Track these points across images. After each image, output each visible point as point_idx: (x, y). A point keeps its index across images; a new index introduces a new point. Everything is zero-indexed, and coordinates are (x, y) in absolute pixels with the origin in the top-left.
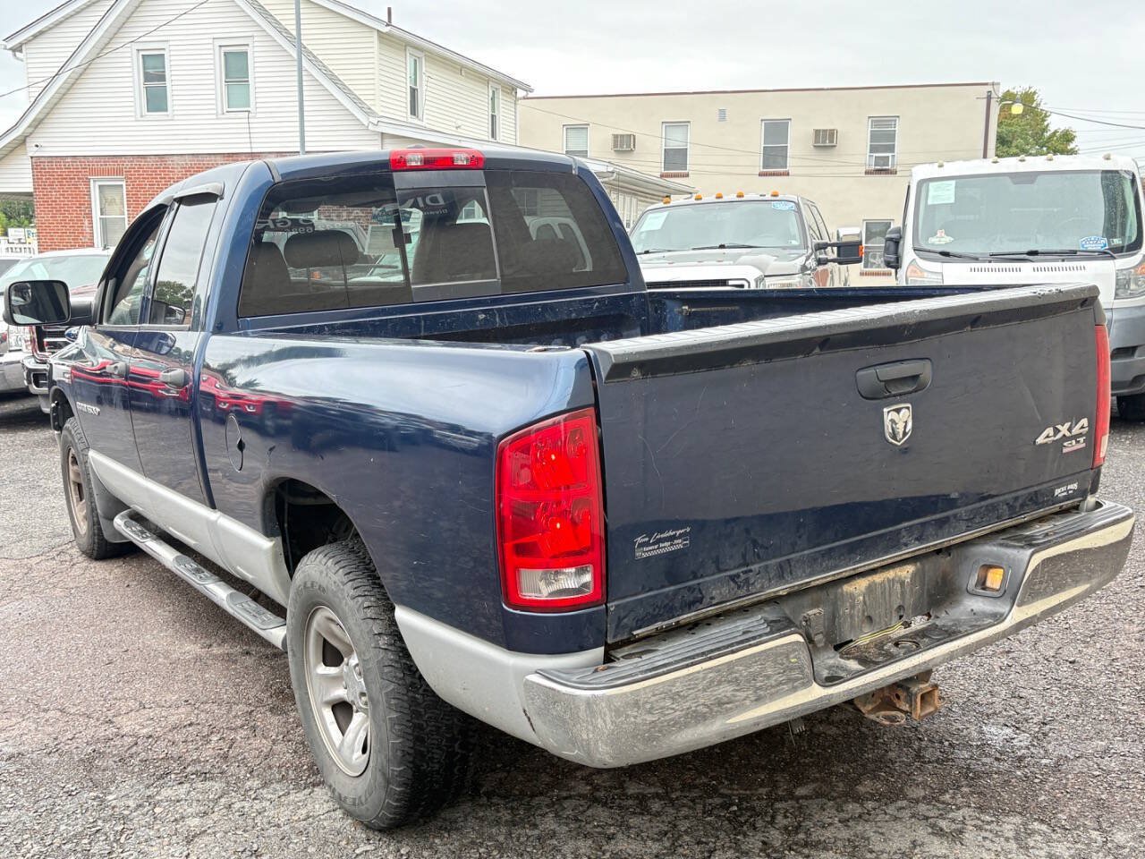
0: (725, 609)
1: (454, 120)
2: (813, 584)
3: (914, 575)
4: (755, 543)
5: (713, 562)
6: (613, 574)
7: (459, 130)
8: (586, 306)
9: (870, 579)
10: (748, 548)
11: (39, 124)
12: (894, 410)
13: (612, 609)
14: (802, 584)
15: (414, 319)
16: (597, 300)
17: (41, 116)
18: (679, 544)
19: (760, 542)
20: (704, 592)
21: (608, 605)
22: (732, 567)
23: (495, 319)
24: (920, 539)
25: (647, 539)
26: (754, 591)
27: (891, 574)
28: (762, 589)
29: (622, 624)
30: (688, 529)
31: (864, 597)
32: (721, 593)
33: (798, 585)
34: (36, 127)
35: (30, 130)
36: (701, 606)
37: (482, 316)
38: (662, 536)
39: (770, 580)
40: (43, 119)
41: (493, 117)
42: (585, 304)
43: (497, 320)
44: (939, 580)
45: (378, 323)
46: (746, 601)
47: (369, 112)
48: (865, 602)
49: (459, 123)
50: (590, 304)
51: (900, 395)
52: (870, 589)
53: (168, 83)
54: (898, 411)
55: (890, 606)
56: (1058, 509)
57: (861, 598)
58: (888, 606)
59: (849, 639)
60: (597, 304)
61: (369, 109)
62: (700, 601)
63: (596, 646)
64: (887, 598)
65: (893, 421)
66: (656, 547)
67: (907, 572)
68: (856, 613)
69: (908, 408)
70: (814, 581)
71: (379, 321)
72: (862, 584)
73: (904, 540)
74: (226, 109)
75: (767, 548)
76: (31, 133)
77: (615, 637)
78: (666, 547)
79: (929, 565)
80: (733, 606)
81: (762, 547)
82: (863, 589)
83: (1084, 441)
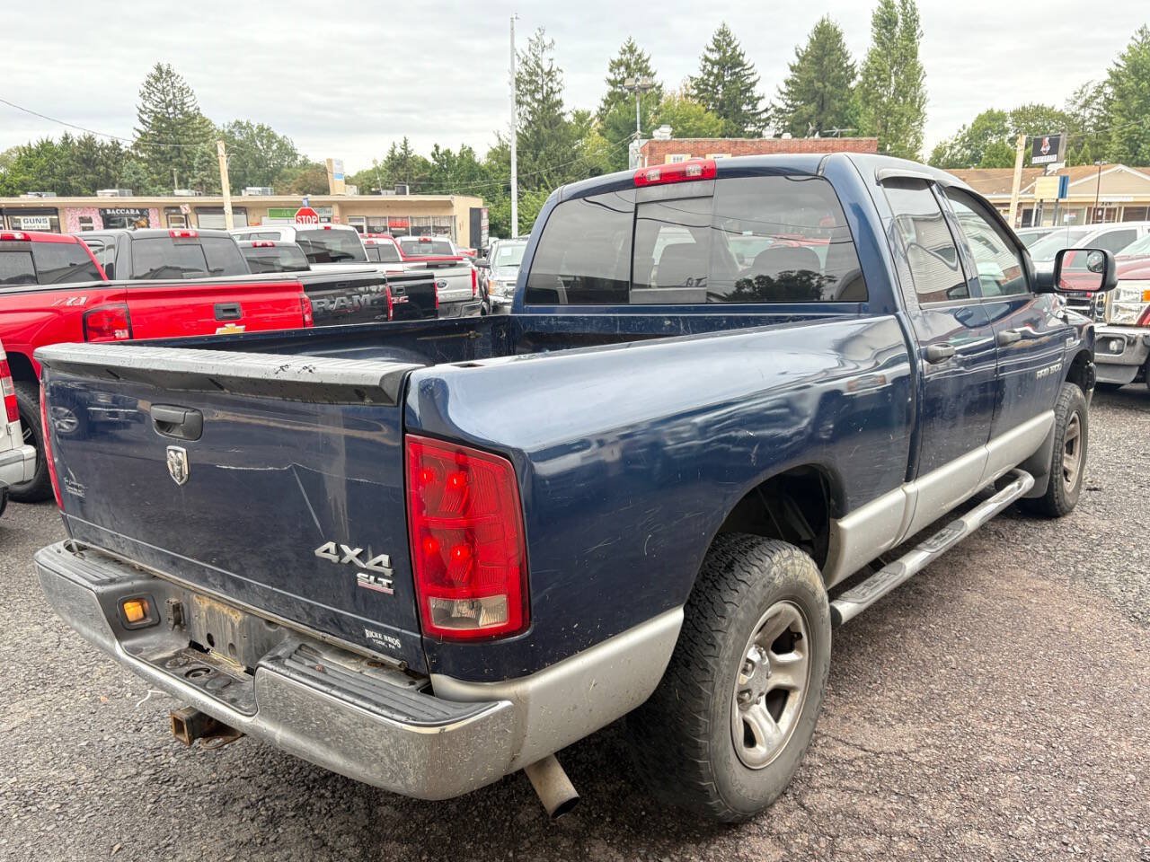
9: (211, 603)
20: (101, 536)
23: (679, 325)
27: (225, 609)
31: (206, 615)
32: (110, 544)
37: (667, 323)
39: (132, 552)
43: (682, 328)
44: (265, 646)
48: (207, 620)
51: (178, 438)
52: (210, 611)
58: (224, 637)
59: (200, 642)
62: (102, 541)
64: (223, 629)
68: (202, 624)
72: (205, 603)
75: (122, 525)
81: (118, 522)
82: (206, 609)
83: (389, 586)
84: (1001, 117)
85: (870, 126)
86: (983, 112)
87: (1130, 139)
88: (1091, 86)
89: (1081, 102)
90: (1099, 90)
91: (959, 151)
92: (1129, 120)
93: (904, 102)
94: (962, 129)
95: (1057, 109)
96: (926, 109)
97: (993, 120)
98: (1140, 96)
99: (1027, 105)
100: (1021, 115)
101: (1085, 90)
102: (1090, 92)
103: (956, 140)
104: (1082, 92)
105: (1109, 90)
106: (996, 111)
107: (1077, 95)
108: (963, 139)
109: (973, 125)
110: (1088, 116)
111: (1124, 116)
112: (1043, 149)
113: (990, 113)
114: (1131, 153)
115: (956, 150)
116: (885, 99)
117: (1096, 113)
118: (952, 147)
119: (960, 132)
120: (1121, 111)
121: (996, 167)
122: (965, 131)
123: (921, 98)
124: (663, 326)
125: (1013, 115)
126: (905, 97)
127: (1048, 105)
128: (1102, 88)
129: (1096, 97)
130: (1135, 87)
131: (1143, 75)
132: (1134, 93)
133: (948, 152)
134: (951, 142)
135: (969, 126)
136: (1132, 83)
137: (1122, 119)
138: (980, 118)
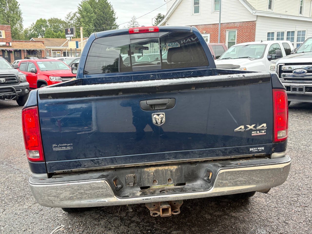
0: (90, 169)
1: (285, 9)
2: (126, 166)
3: (177, 170)
4: (100, 151)
5: (83, 155)
6: (46, 154)
7: (287, 12)
8: (189, 73)
9: (157, 168)
10: (97, 152)
11: (169, 18)
12: (156, 114)
13: (47, 164)
14: (122, 166)
15: (130, 76)
16: (193, 71)
17: (169, 16)
18: (69, 148)
19: (101, 151)
20: (81, 163)
21: (46, 162)
22: (91, 157)
24: (175, 158)
25: (57, 145)
26: (102, 165)
27: (166, 168)
28: (105, 165)
29: (52, 168)
30: (72, 144)
31: (153, 173)
32: (88, 164)
33: (120, 166)
34: (168, 19)
35: (167, 20)
36: (81, 167)
37: (152, 76)
38: (62, 145)
39: (108, 163)
40: (170, 17)
41: (301, 7)
42: (188, 73)
43: (157, 77)
44: (190, 173)
45: (119, 77)
46: (98, 168)
47: (253, 9)
48: (154, 175)
49: (287, 10)
50: (190, 73)
51: (160, 109)
52: (156, 171)
53: (200, 5)
54: (158, 115)
55: (166, 178)
56: (252, 156)
57: (152, 174)
58: (165, 178)
59: (147, 186)
60: (192, 73)
61: (254, 8)
62: (81, 165)
63: (44, 173)
64: (164, 175)
65: (155, 118)
66: (60, 148)
67: (174, 168)
68: (150, 178)
69: (163, 114)
70: (126, 165)
71: (119, 76)
72: (153, 169)
73: (167, 157)
74: (214, 11)
75: (104, 153)
76: (167, 21)
77: (50, 171)
78: (64, 149)
79: (184, 167)
80: (93, 169)
81: (102, 152)
82: (153, 171)
83: (265, 132)
84: (45, 21)
85: (3, 21)
86: (39, 19)
87: (87, 31)
88: (72, 13)
89: (70, 18)
90: (75, 15)
91: (33, 32)
92: (86, 25)
93: (13, 13)
94: (33, 25)
95: (62, 20)
96: (22, 16)
97: (43, 22)
98: (88, 17)
99: (53, 18)
100: (51, 21)
101: (70, 14)
102: (72, 15)
103: (31, 28)
104: (69, 15)
105: (78, 15)
106: (43, 19)
107: (68, 16)
108: (34, 28)
109: (36, 23)
110: (72, 22)
111: (84, 23)
112: (68, 32)
113: (41, 20)
114: (88, 35)
115: (32, 32)
116: (6, 11)
117: (75, 22)
118: (30, 30)
119: (32, 25)
120: (83, 22)
121: (50, 38)
122: (34, 25)
123: (19, 12)
124: (150, 77)
125: (49, 21)
126: (13, 11)
127: (59, 18)
128: (75, 14)
129: (74, 17)
130: (86, 15)
131: (88, 11)
132: (86, 16)
133: (29, 32)
134: (29, 29)
135: (35, 23)
136: (85, 13)
137: (84, 24)
138: (38, 21)
